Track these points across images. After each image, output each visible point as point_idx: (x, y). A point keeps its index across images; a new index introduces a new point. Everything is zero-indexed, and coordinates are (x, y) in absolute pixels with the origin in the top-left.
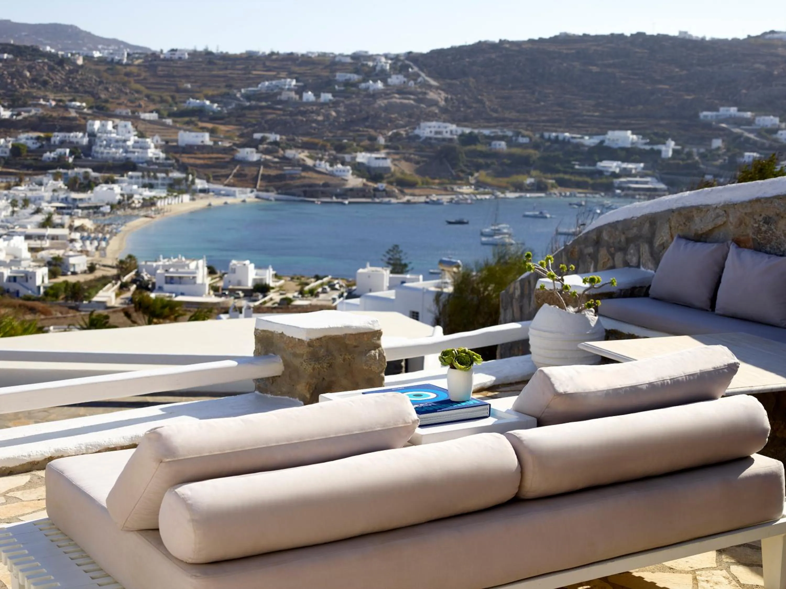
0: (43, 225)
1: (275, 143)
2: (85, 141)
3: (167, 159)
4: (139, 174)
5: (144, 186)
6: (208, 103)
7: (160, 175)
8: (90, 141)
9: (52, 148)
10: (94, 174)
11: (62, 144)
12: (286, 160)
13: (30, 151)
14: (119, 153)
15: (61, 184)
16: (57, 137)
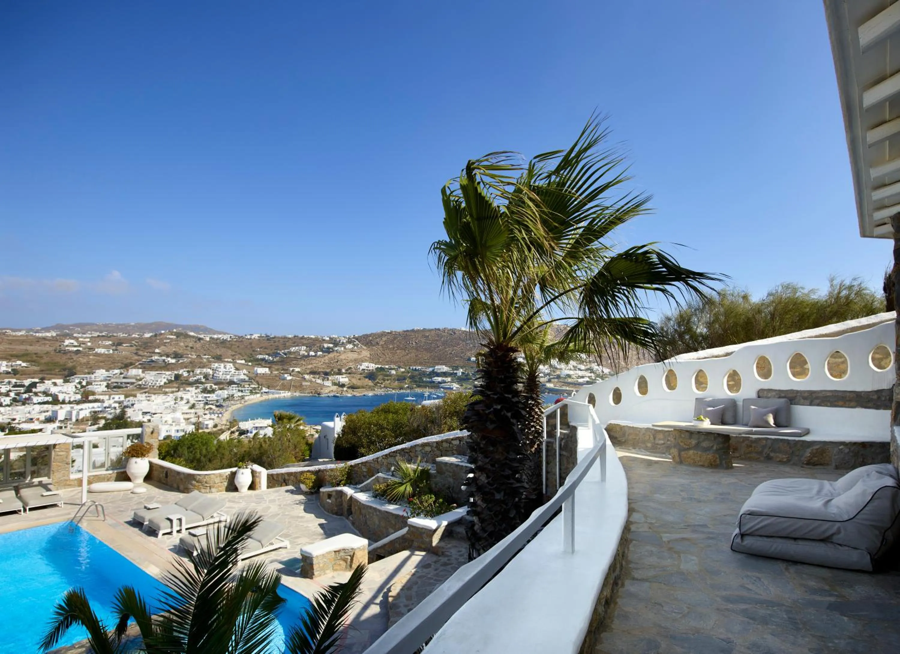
0: (191, 408)
1: (298, 372)
2: (211, 372)
3: (249, 379)
4: (237, 386)
6: (267, 357)
8: (213, 373)
10: (215, 387)
11: (200, 374)
12: (303, 379)
13: (184, 377)
14: (227, 377)
15: (199, 391)
16: (197, 371)
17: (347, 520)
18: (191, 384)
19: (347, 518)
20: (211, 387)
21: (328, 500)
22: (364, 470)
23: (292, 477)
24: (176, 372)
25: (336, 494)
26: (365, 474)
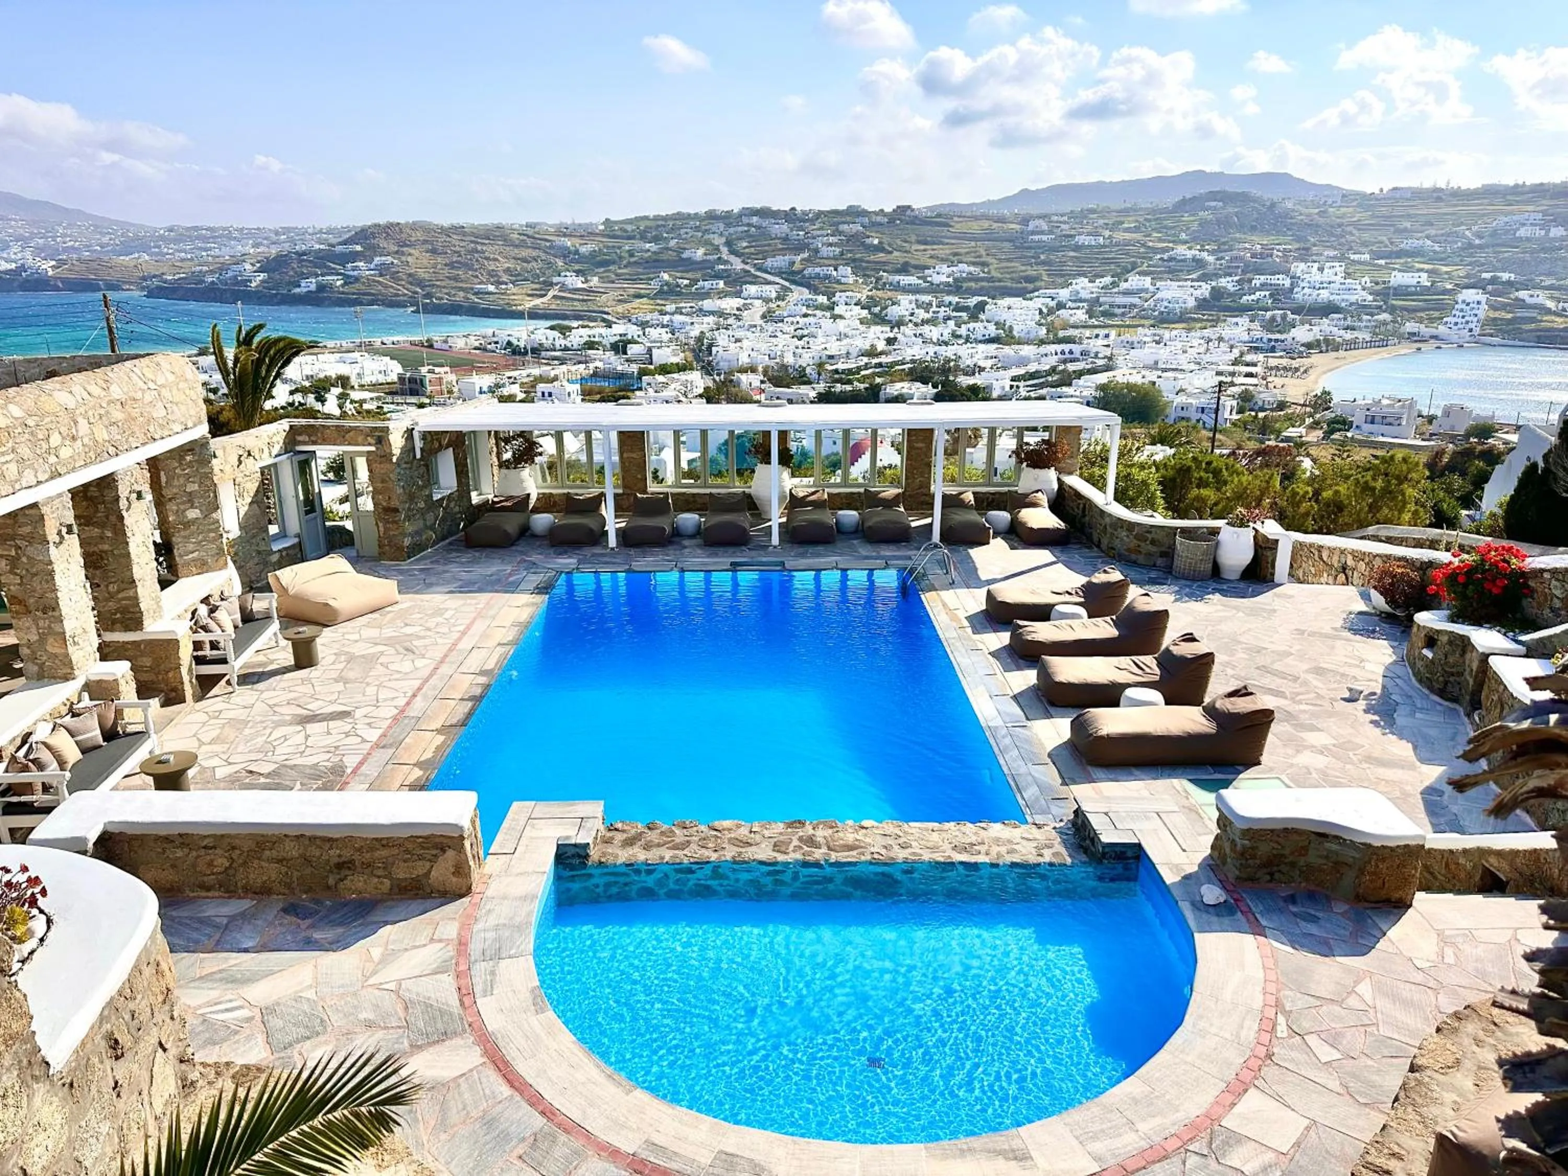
0: (1235, 363)
1: (1509, 283)
2: (1287, 283)
3: (1375, 300)
4: (1341, 316)
5: (1346, 329)
6: (1429, 242)
7: (1365, 317)
8: (1292, 284)
9: (1252, 291)
10: (1291, 316)
11: (1263, 286)
12: (1521, 303)
13: (1230, 295)
14: (1324, 295)
15: (1256, 325)
16: (1258, 280)
17: (1466, 719)
18: (1242, 310)
19: (1469, 715)
20: (1284, 317)
21: (1425, 652)
22: (1557, 592)
23: (1362, 566)
24: (1214, 284)
25: (1450, 643)
26: (1557, 604)
